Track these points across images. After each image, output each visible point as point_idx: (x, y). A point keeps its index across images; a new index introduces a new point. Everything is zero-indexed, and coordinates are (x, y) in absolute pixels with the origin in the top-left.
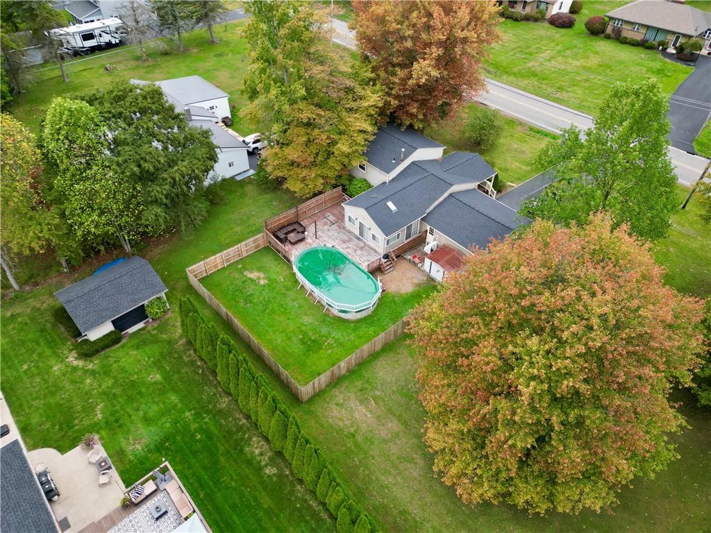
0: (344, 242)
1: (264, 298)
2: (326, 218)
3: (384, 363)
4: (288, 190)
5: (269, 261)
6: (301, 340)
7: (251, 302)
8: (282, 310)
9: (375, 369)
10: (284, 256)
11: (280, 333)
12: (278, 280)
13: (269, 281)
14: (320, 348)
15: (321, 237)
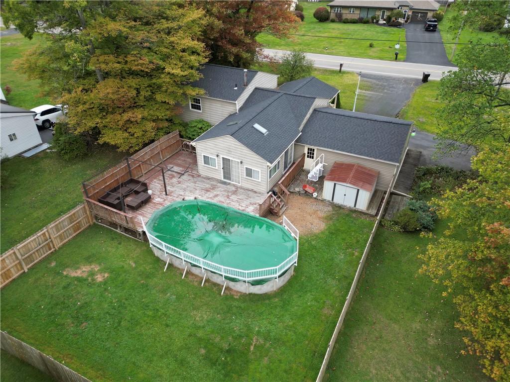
0: (208, 191)
1: (111, 302)
2: (169, 170)
3: (364, 347)
4: (106, 145)
5: (103, 245)
6: (206, 357)
7: (87, 318)
8: (150, 313)
9: (357, 366)
10: (127, 230)
11: (161, 357)
12: (126, 266)
13: (111, 272)
14: (247, 362)
15: (172, 192)
